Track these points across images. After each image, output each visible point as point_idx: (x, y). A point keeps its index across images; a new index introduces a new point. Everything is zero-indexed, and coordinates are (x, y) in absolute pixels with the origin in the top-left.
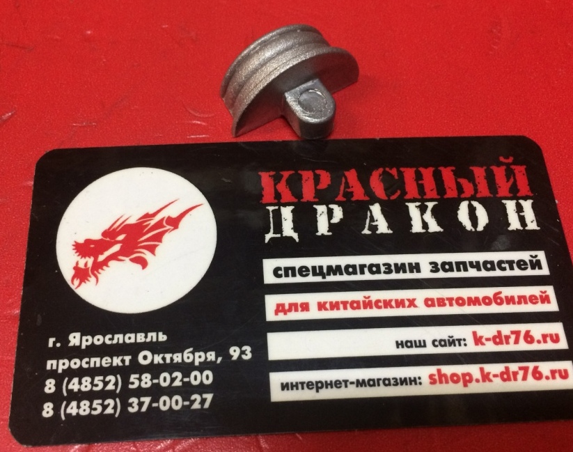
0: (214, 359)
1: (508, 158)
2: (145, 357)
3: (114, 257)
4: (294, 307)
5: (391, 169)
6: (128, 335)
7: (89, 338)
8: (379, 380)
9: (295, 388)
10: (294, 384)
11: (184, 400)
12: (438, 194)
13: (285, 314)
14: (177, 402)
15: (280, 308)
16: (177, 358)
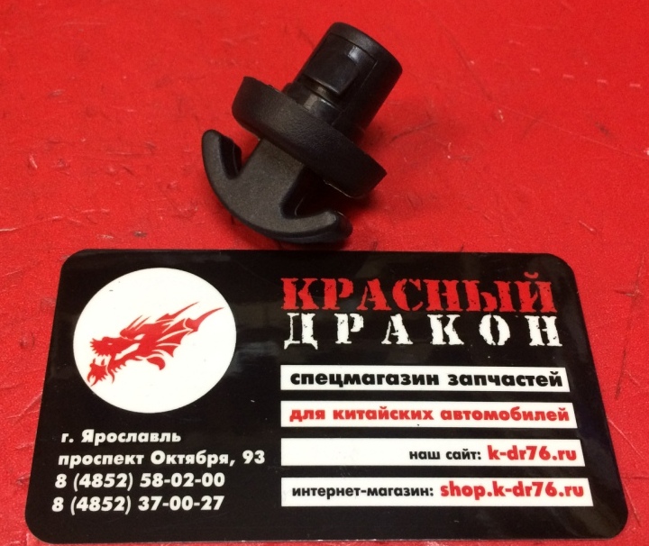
0: (226, 462)
1: (533, 274)
2: (158, 457)
3: (132, 356)
4: (309, 414)
5: (414, 280)
6: (141, 435)
7: (103, 435)
8: (390, 489)
9: (306, 494)
10: (306, 490)
11: (194, 501)
12: (461, 307)
13: (301, 420)
14: (187, 503)
15: (296, 415)
16: (190, 459)
